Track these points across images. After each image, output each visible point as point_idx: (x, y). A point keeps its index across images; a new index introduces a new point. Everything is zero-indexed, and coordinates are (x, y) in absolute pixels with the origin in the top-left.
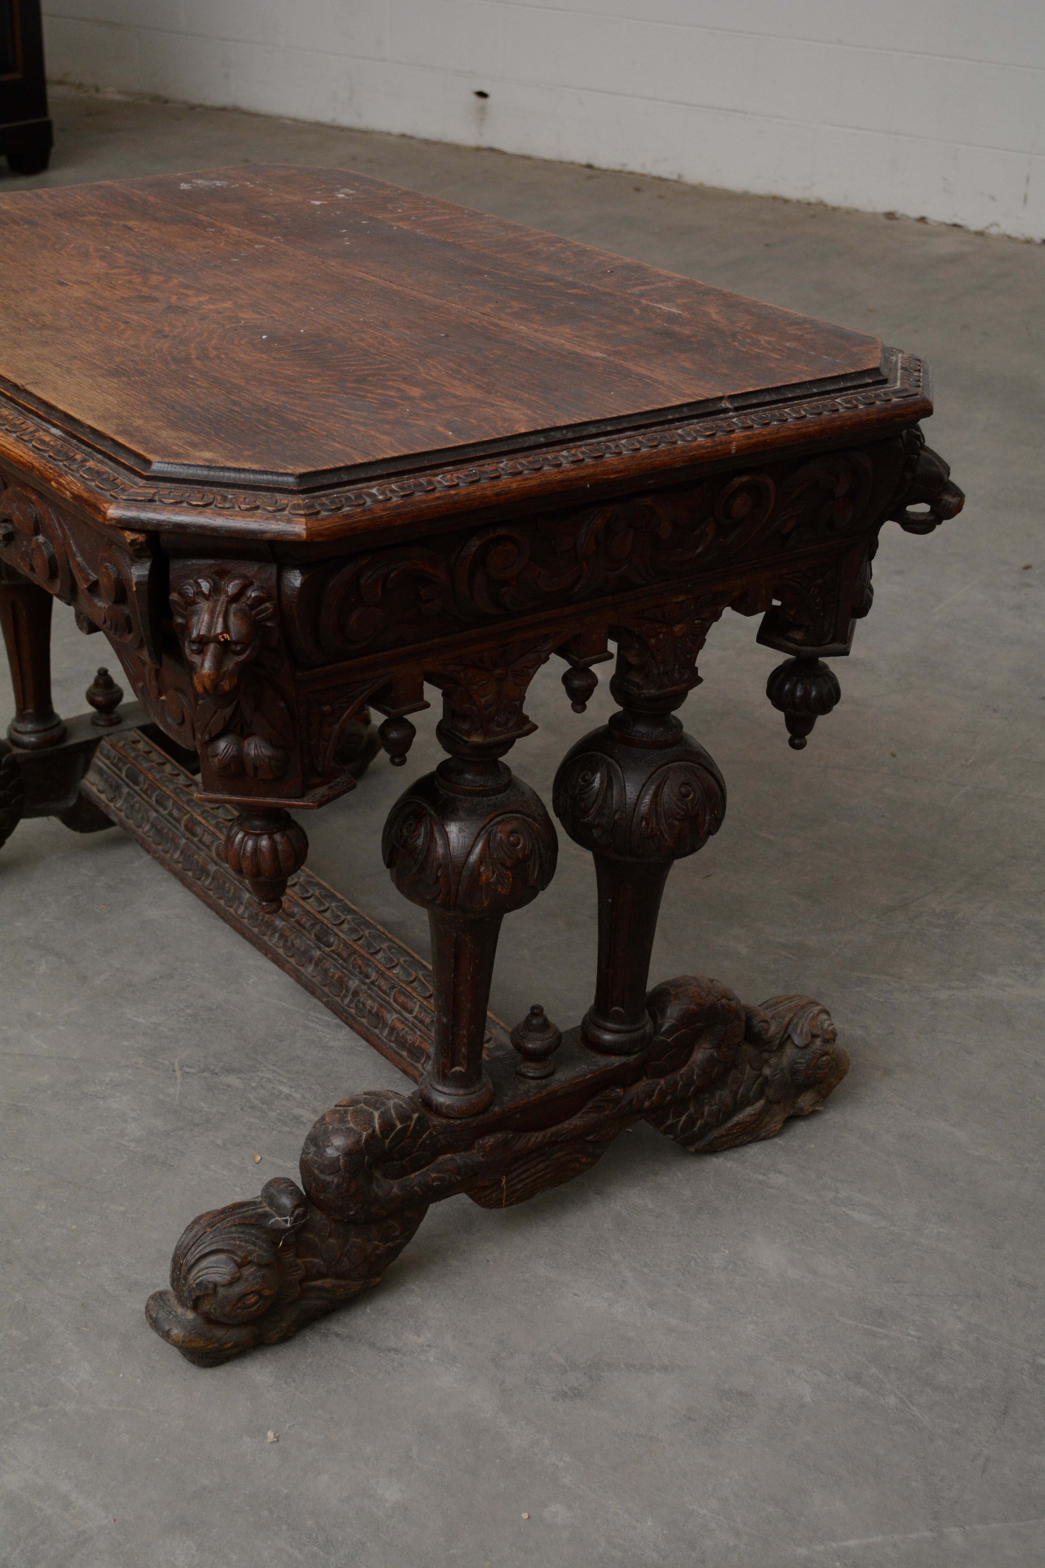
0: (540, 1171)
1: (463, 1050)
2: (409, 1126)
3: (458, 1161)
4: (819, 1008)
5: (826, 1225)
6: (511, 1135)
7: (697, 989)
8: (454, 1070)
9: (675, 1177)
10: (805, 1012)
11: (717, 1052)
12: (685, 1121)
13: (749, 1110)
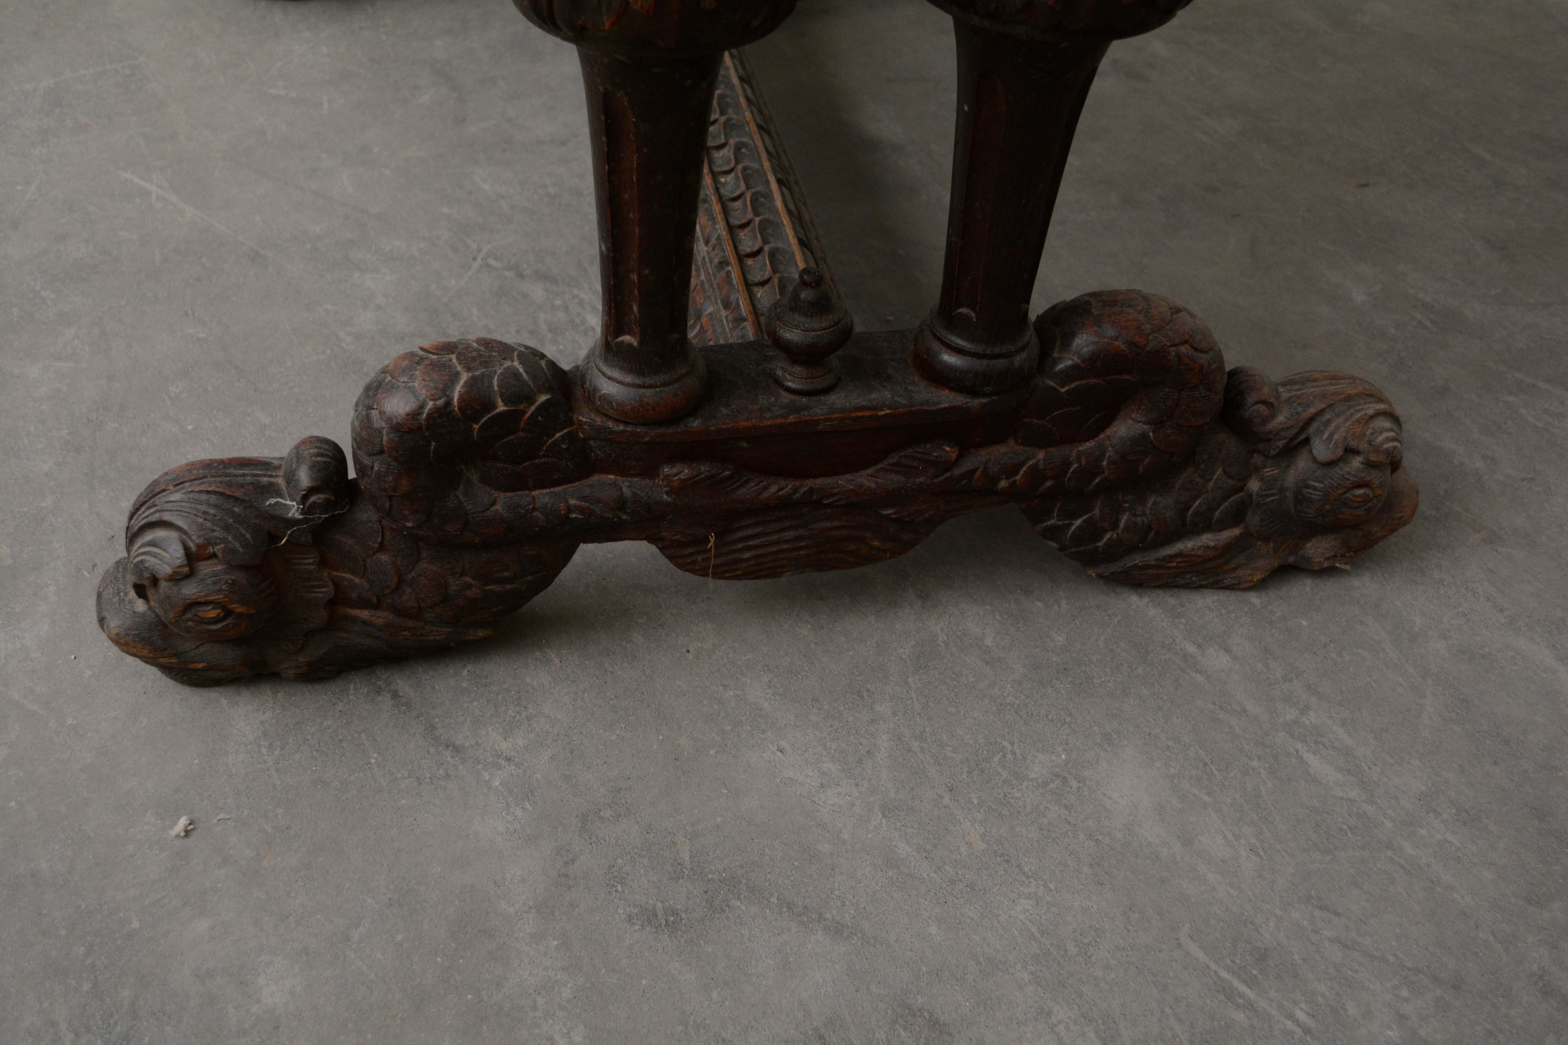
0: (787, 541)
1: (635, 308)
2: (523, 412)
3: (624, 489)
4: (1381, 406)
5: (1255, 763)
6: (727, 473)
7: (1141, 317)
8: (620, 339)
9: (1056, 607)
10: (1350, 407)
11: (1154, 432)
12: (1079, 527)
13: (1208, 539)
